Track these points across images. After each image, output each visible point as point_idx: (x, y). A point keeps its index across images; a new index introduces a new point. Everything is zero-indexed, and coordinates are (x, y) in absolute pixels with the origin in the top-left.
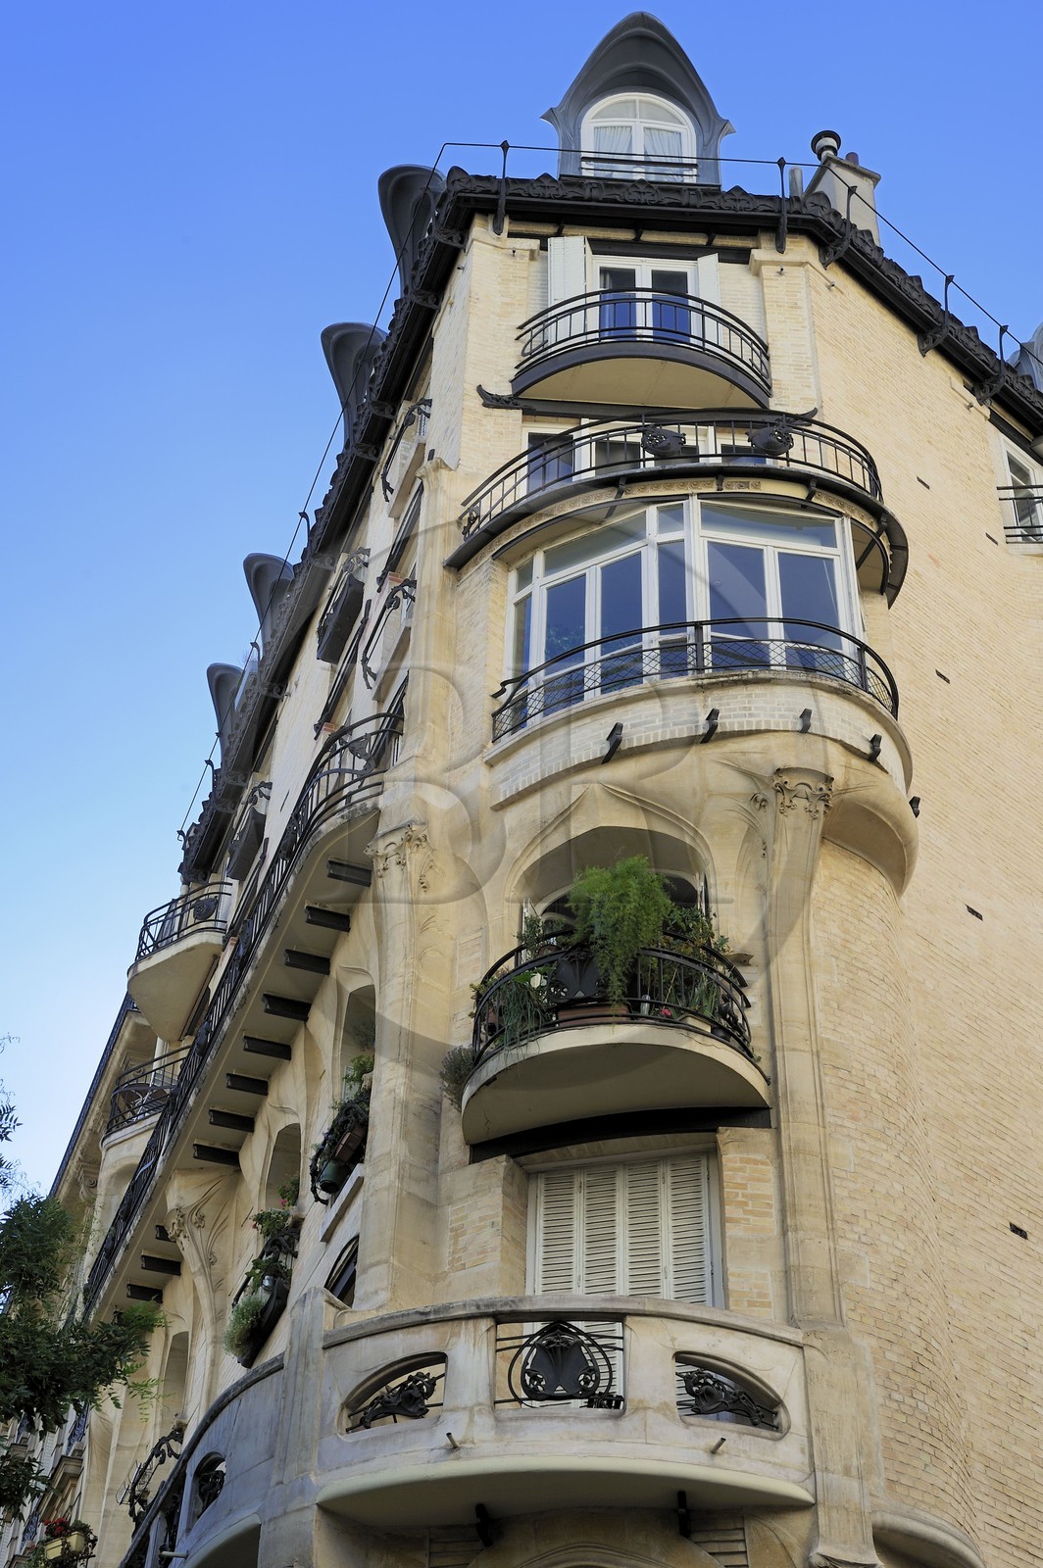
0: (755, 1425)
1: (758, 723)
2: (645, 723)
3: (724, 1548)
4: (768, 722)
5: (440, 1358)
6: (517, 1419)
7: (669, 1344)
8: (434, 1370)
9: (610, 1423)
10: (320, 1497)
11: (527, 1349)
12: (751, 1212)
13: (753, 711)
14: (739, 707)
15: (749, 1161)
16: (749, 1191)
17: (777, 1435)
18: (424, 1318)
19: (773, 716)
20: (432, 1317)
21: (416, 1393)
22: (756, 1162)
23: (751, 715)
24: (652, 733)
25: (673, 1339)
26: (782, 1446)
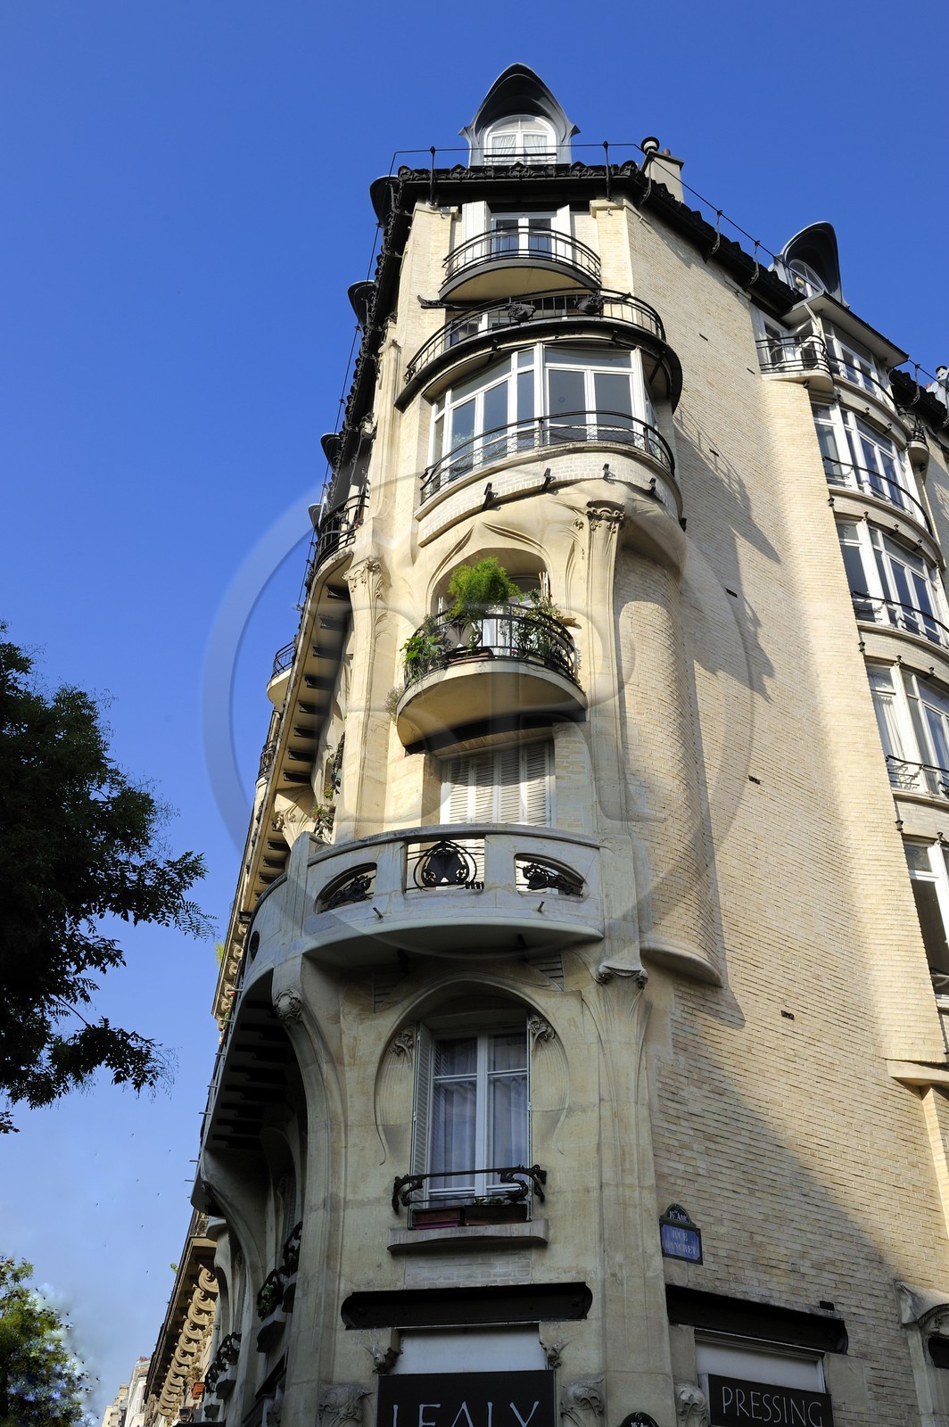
0: (567, 894)
1: (576, 475)
2: (507, 482)
3: (549, 967)
4: (582, 474)
5: (372, 866)
6: (417, 898)
7: (513, 850)
8: (370, 874)
9: (474, 897)
10: (303, 952)
11: (426, 858)
12: (571, 772)
13: (573, 468)
14: (562, 467)
15: (571, 742)
16: (570, 760)
17: (581, 899)
18: (364, 843)
19: (585, 470)
20: (368, 842)
21: (360, 887)
22: (575, 742)
23: (571, 471)
24: (511, 488)
25: (515, 847)
26: (583, 906)
